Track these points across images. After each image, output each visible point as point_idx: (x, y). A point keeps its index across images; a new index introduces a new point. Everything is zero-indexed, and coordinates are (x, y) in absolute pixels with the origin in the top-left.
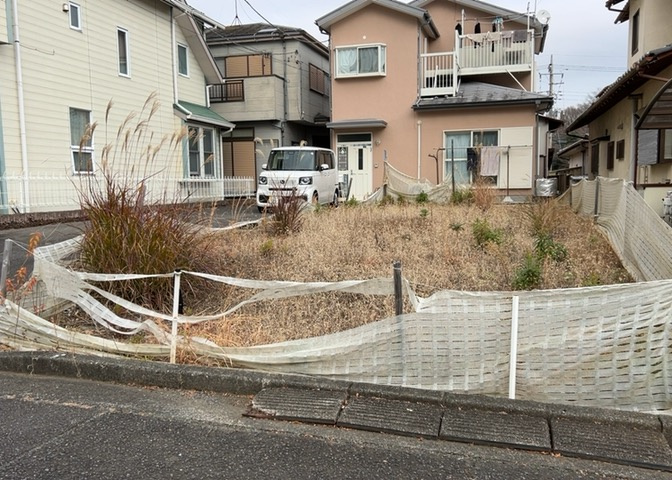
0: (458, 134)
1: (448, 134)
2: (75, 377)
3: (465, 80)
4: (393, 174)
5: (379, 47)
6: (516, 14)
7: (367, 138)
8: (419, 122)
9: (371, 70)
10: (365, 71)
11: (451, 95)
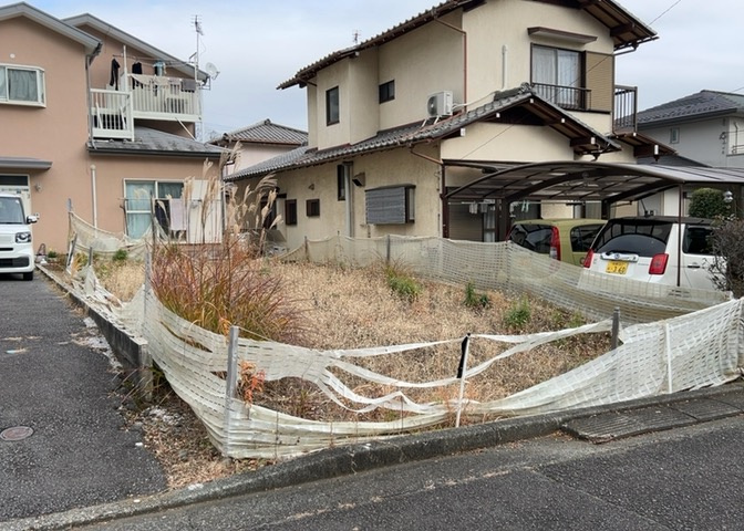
0: (140, 184)
1: (128, 183)
2: (398, 462)
3: (139, 123)
4: (81, 227)
5: (38, 72)
6: (178, 60)
7: (22, 181)
8: (93, 167)
9: (28, 98)
10: (16, 98)
11: (129, 140)
